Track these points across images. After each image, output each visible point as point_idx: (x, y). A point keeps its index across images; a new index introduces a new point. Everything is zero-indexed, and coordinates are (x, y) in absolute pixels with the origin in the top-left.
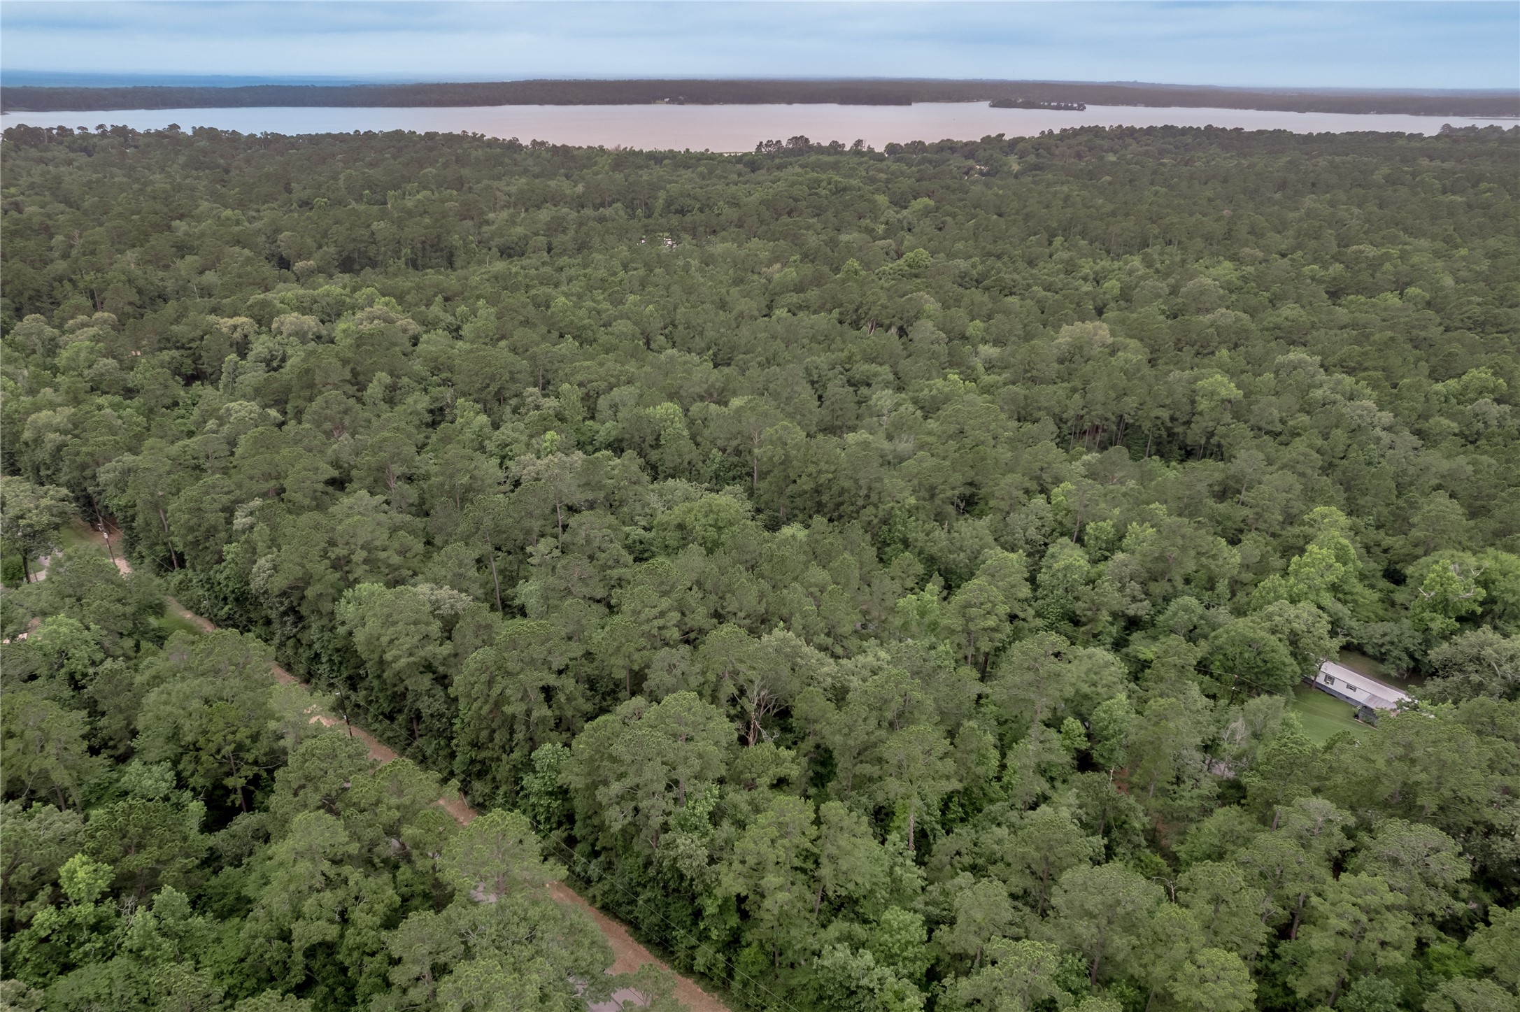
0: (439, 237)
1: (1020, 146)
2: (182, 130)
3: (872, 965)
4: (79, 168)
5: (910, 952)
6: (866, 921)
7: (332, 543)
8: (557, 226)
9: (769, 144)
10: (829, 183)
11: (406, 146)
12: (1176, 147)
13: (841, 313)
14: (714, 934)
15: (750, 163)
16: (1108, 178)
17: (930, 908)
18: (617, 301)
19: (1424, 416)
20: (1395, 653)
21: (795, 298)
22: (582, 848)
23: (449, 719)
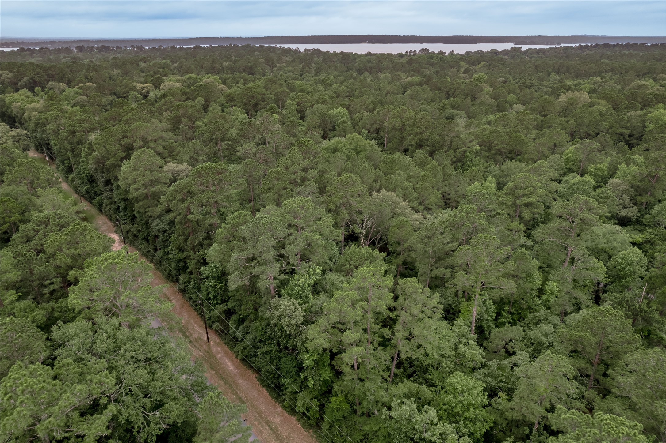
3: (436, 420)
5: (471, 414)
6: (433, 385)
9: (411, 51)
10: (438, 58)
14: (311, 383)
17: (489, 379)
22: (234, 317)
23: (169, 234)
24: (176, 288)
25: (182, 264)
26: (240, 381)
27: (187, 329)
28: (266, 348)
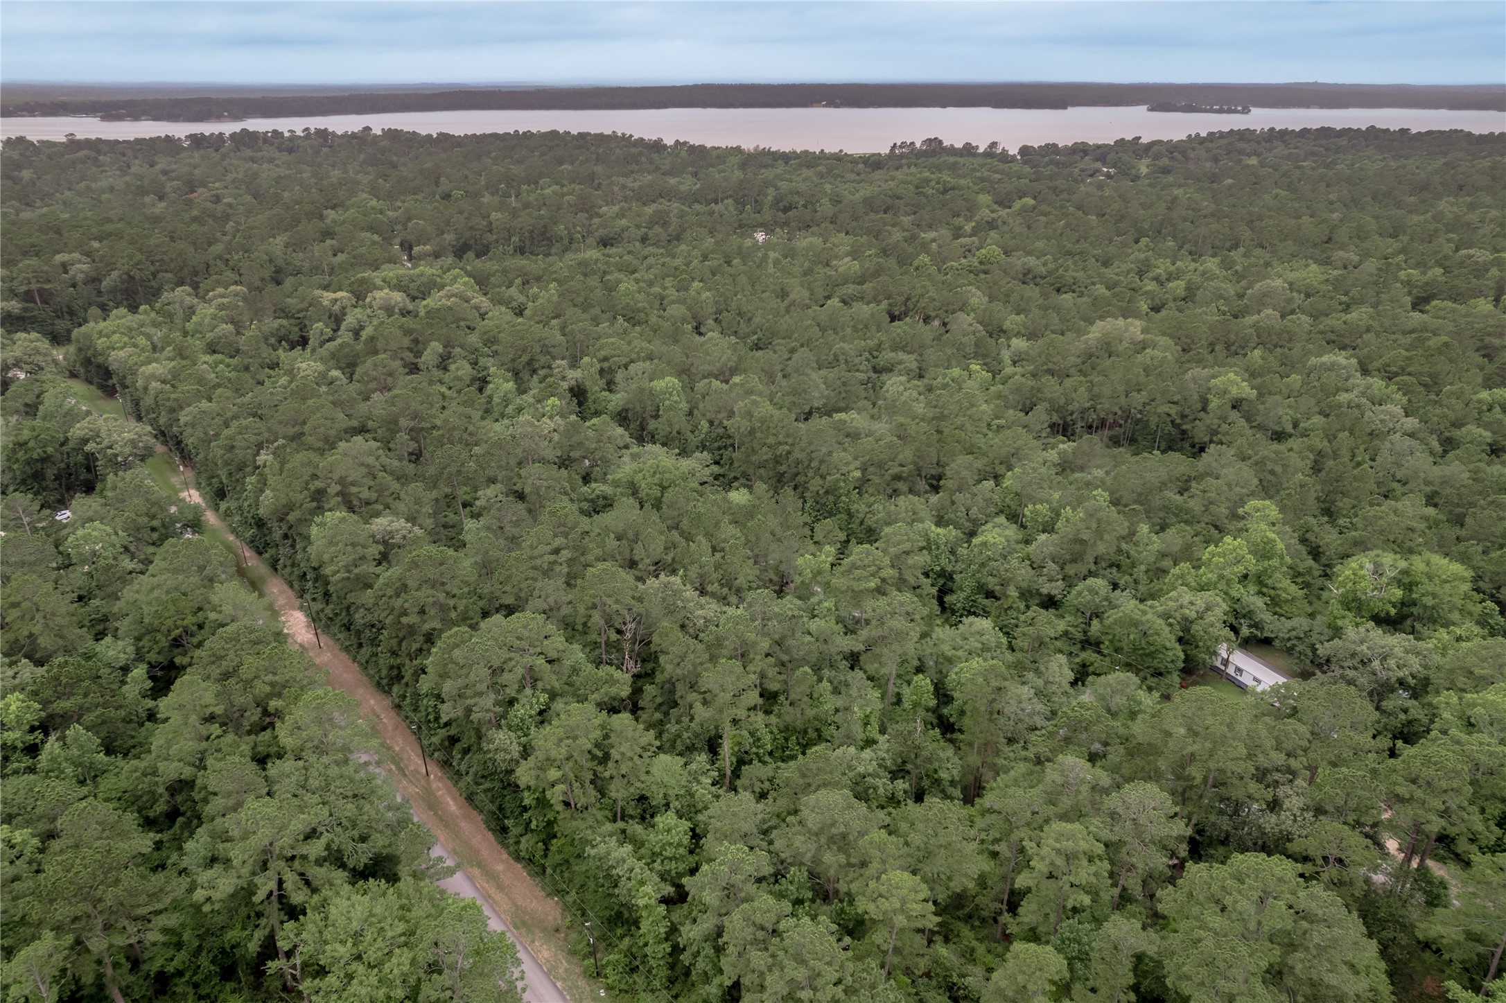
0: (545, 227)
1: (1154, 149)
2: (374, 132)
3: (626, 856)
4: (277, 166)
7: (315, 476)
8: (660, 219)
9: (903, 145)
10: (938, 183)
11: (558, 145)
12: (1327, 150)
13: (890, 305)
14: (533, 825)
15: (873, 163)
16: (1230, 181)
18: (682, 287)
19: (1458, 424)
20: (1300, 648)
21: (851, 289)
22: (458, 746)
23: (379, 630)
24: (387, 702)
25: (395, 672)
26: (463, 824)
27: (402, 759)
28: (487, 785)
